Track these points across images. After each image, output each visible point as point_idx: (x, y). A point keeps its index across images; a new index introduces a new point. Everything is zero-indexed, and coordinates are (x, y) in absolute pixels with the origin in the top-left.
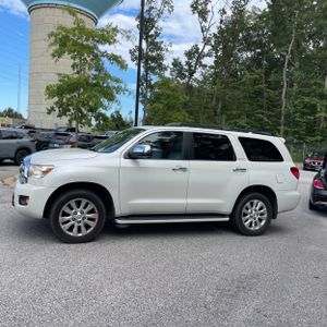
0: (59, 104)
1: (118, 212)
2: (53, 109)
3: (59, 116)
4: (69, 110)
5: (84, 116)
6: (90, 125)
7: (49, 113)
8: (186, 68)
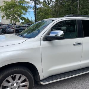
0: (6, 14)
1: (41, 77)
2: (4, 16)
3: (7, 19)
4: (10, 16)
5: (16, 18)
6: (19, 22)
7: (3, 18)
8: (47, 2)
